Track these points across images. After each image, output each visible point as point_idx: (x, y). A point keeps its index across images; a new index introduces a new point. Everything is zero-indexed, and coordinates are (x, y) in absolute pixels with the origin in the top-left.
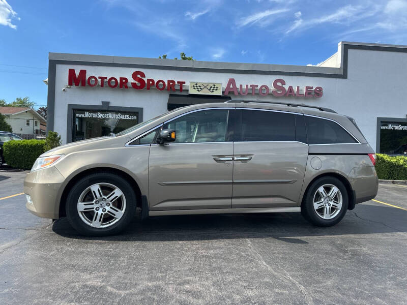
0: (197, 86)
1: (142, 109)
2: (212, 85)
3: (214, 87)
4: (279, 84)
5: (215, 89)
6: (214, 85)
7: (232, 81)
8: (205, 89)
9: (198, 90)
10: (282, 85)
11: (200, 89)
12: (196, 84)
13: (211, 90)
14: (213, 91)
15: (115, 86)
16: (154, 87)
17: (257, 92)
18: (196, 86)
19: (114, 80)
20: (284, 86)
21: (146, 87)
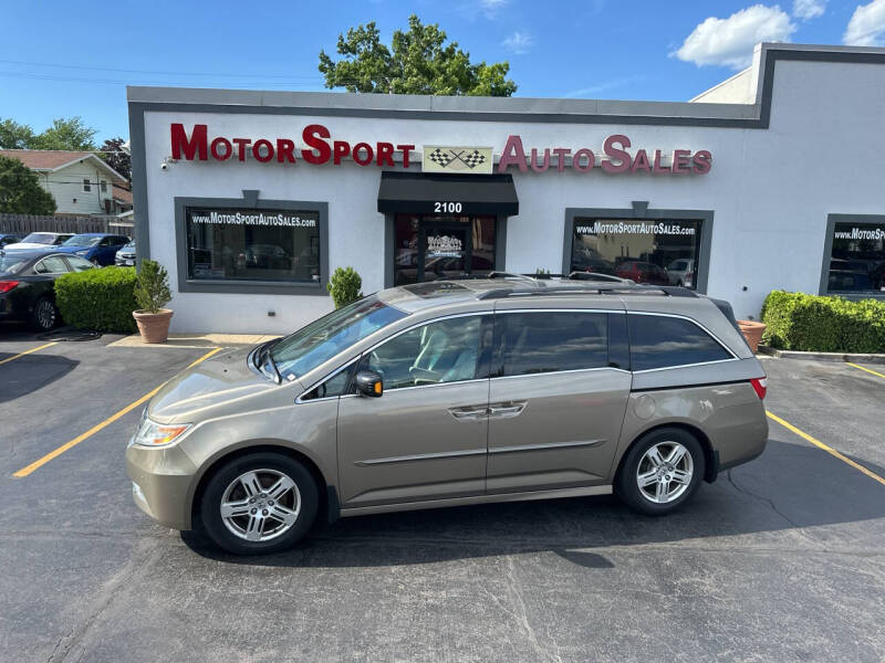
0: (439, 156)
1: (325, 205)
2: (471, 152)
3: (477, 157)
4: (617, 146)
5: (479, 159)
6: (477, 153)
7: (515, 142)
8: (457, 161)
9: (442, 164)
10: (624, 147)
11: (445, 162)
12: (438, 151)
13: (470, 163)
14: (473, 166)
15: (267, 159)
16: (349, 158)
17: (567, 163)
18: (437, 155)
19: (264, 145)
20: (627, 150)
21: (332, 157)
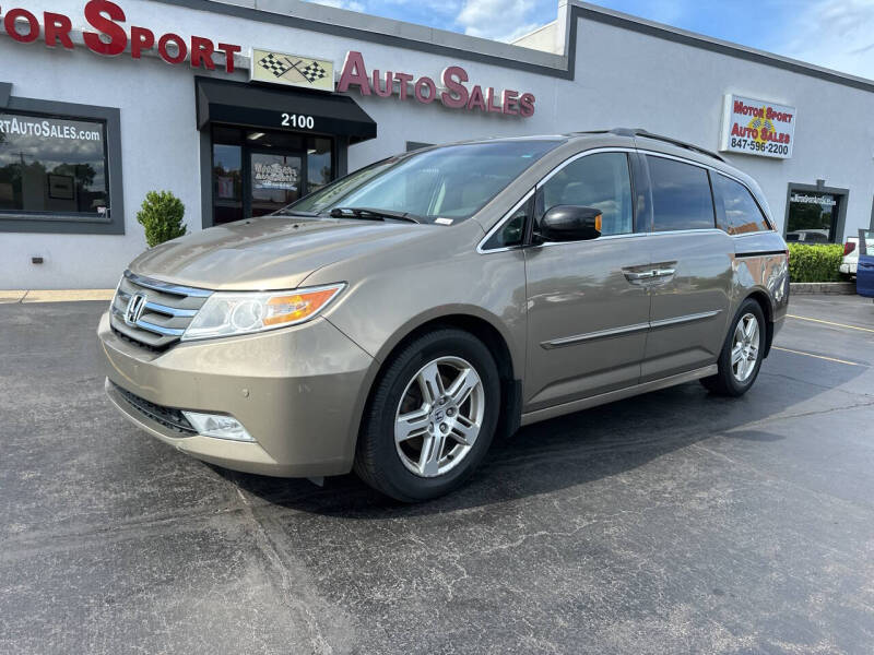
0: (271, 62)
1: (116, 113)
2: (310, 63)
3: (315, 70)
4: (455, 78)
5: (318, 73)
6: (316, 64)
7: (356, 60)
8: (293, 71)
9: (276, 73)
10: (461, 80)
11: (280, 71)
12: (271, 56)
13: (309, 76)
14: (312, 80)
15: (28, 38)
17: (410, 92)
18: (269, 61)
19: (21, 18)
20: (463, 83)
21: (128, 49)
